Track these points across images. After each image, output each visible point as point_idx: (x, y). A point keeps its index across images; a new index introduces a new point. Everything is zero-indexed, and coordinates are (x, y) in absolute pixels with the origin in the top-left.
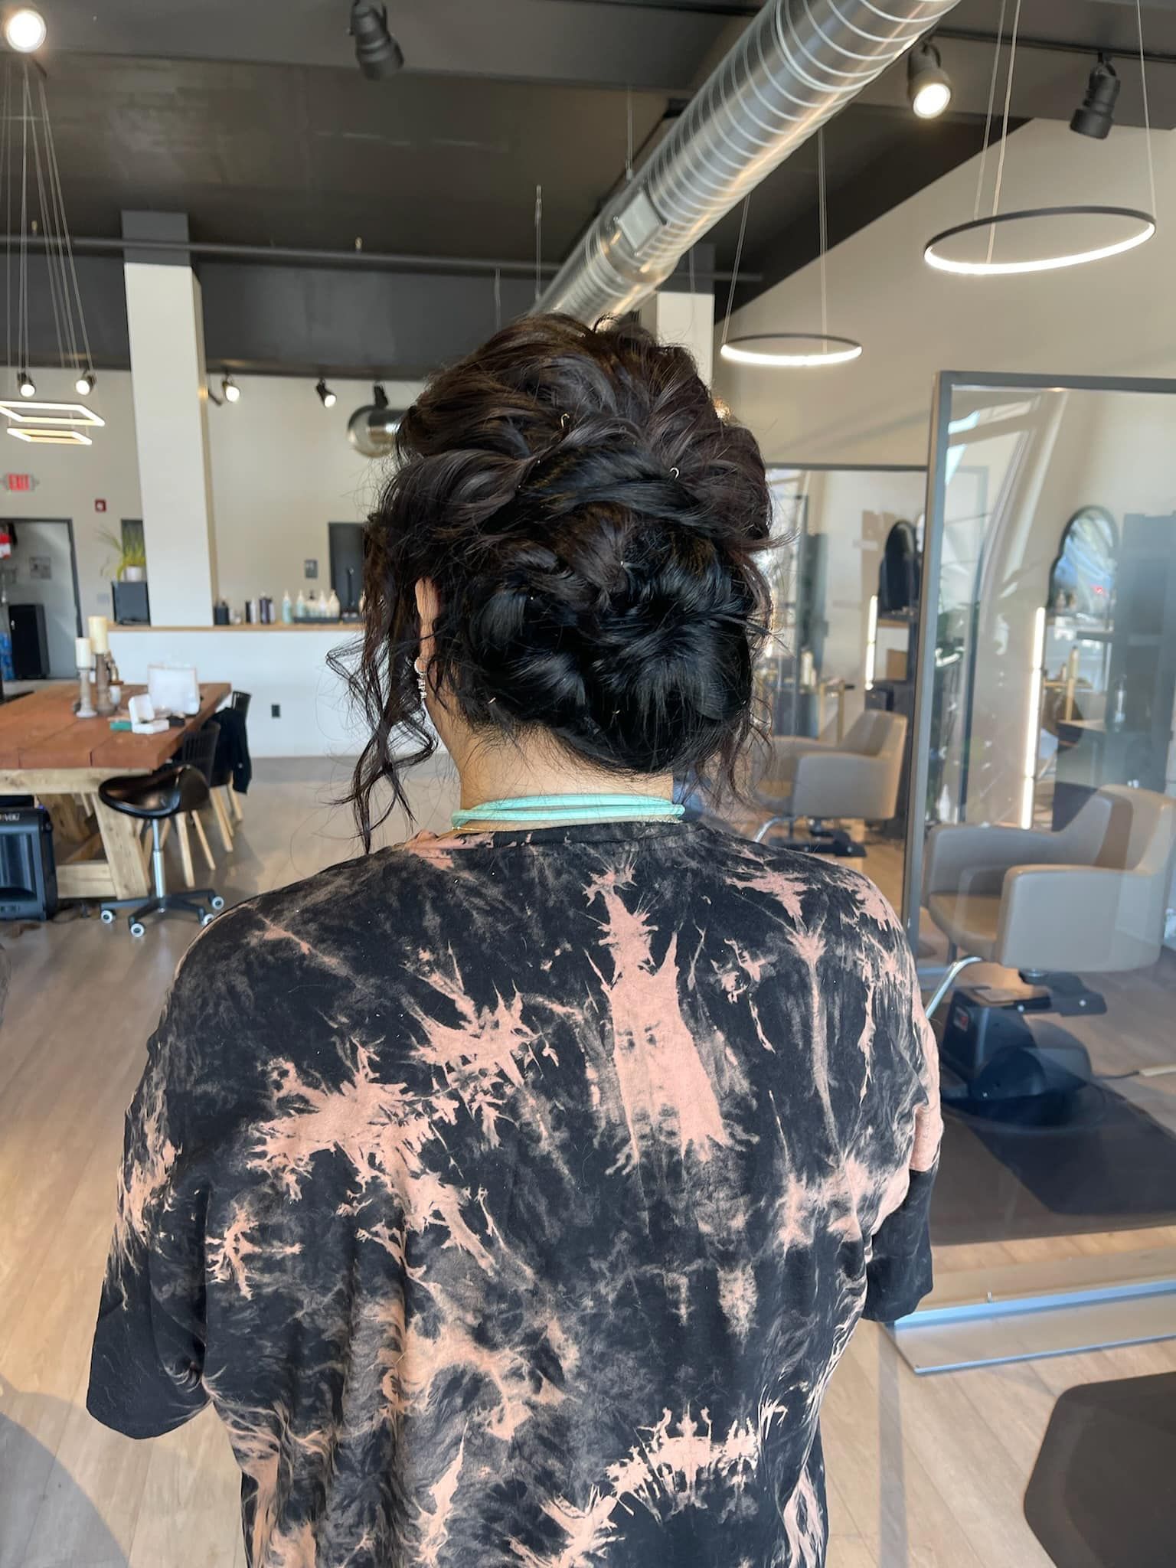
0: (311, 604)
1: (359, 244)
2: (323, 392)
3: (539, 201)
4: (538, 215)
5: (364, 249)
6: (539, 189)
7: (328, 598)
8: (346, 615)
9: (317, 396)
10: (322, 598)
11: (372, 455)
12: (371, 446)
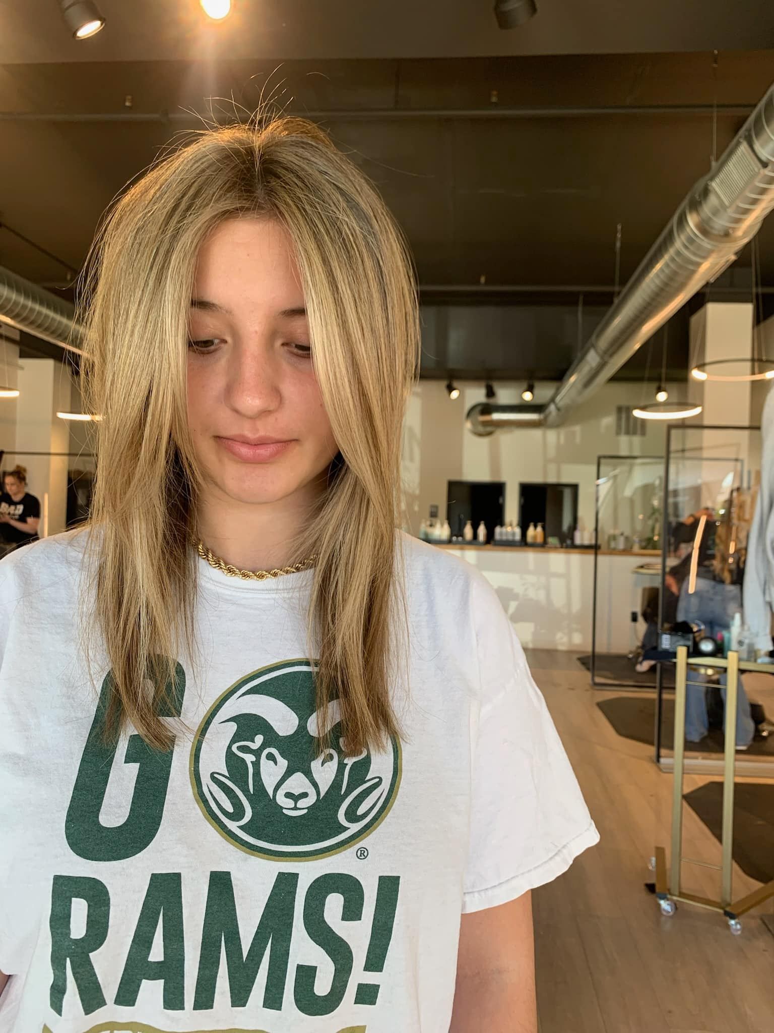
0: (430, 530)
1: (483, 280)
2: (450, 389)
3: (619, 235)
4: (618, 244)
5: (487, 283)
6: (619, 227)
7: (442, 525)
8: (454, 538)
9: (445, 392)
10: (438, 526)
11: (480, 435)
12: (481, 429)
